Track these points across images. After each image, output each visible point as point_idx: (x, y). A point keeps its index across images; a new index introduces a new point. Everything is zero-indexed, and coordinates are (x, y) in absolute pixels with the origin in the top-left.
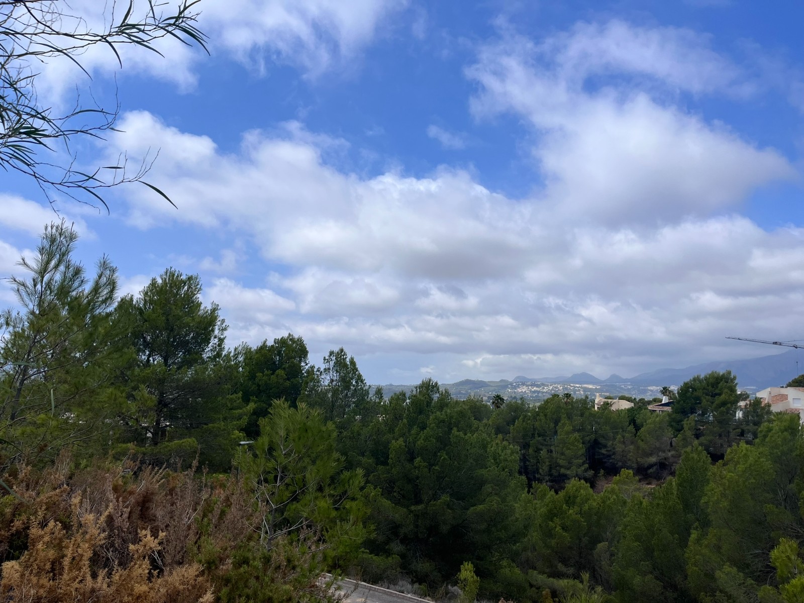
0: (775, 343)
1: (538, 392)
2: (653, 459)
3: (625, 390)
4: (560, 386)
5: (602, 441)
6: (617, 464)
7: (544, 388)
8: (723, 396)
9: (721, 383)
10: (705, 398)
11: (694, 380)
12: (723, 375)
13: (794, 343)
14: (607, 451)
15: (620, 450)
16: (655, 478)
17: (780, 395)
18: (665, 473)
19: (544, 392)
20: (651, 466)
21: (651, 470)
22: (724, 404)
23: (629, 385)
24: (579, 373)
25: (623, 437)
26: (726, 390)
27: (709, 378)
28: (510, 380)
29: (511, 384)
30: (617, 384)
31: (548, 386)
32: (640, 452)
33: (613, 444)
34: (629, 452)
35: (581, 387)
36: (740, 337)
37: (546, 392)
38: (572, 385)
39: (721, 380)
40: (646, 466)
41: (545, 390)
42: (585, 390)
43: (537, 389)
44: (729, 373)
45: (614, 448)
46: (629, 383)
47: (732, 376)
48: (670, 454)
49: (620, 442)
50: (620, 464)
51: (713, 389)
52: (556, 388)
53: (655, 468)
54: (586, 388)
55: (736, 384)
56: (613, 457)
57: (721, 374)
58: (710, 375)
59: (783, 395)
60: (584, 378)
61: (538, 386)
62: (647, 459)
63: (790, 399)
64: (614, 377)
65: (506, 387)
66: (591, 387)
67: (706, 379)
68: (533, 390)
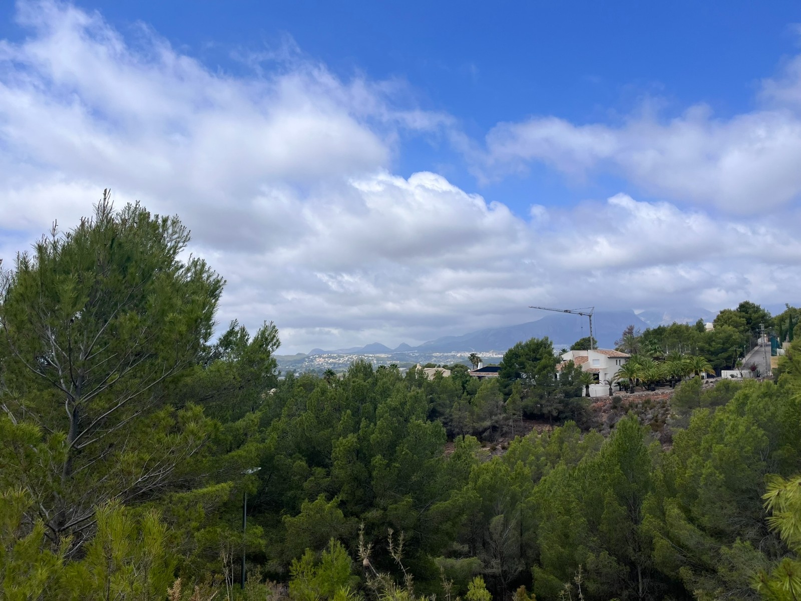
0: (566, 311)
1: (335, 364)
2: (487, 423)
3: (413, 357)
4: (355, 357)
5: (439, 409)
6: (454, 430)
7: (339, 360)
8: (543, 361)
9: (541, 349)
10: (528, 363)
11: (517, 346)
12: (542, 341)
13: (579, 311)
14: (445, 418)
15: (457, 416)
16: (489, 441)
17: (580, 357)
18: (498, 434)
19: (340, 364)
20: (485, 430)
21: (486, 434)
22: (545, 367)
23: (416, 353)
24: (372, 343)
25: (459, 403)
26: (546, 355)
27: (531, 345)
28: (307, 353)
29: (308, 357)
30: (406, 352)
31: (344, 357)
32: (475, 417)
33: (450, 412)
34: (465, 418)
35: (375, 357)
36: (541, 307)
37: (342, 364)
38: (366, 355)
39: (541, 346)
40: (481, 430)
41: (340, 362)
42: (378, 359)
43: (334, 361)
44: (547, 339)
45: (451, 415)
46: (416, 351)
47: (549, 342)
48: (501, 417)
49: (456, 409)
50: (457, 430)
51: (535, 354)
52: (351, 358)
53: (488, 431)
54: (378, 357)
55: (553, 349)
56: (450, 424)
57: (540, 340)
58: (530, 341)
59: (582, 357)
60: (377, 348)
61: (333, 358)
62: (482, 423)
63: (590, 360)
64: (404, 346)
65: (303, 360)
66: (383, 356)
67: (527, 345)
68: (329, 362)
